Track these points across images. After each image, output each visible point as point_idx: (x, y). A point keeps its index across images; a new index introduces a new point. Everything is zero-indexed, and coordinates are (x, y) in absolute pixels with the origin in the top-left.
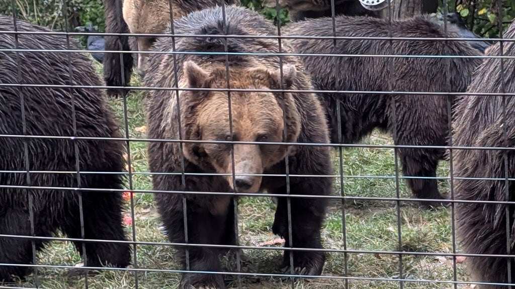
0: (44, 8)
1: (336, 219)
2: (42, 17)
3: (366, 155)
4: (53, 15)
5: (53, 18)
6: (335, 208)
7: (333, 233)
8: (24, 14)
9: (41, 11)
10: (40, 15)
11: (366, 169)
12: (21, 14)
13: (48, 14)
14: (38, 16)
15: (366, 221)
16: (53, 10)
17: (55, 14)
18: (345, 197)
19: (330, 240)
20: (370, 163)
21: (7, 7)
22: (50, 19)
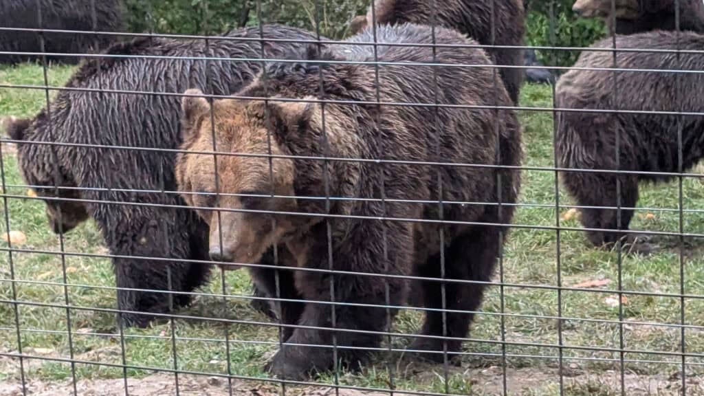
0: (335, 16)
1: (661, 260)
2: (333, 26)
3: (696, 187)
4: (344, 25)
5: (345, 28)
6: (658, 246)
7: (657, 275)
8: (314, 23)
9: (332, 19)
10: (331, 24)
11: (695, 203)
12: (310, 22)
13: (339, 23)
14: (328, 25)
15: (695, 263)
16: (346, 19)
17: (348, 23)
18: (684, 234)
19: (653, 283)
20: (700, 197)
21: (294, 15)
22: (341, 28)
